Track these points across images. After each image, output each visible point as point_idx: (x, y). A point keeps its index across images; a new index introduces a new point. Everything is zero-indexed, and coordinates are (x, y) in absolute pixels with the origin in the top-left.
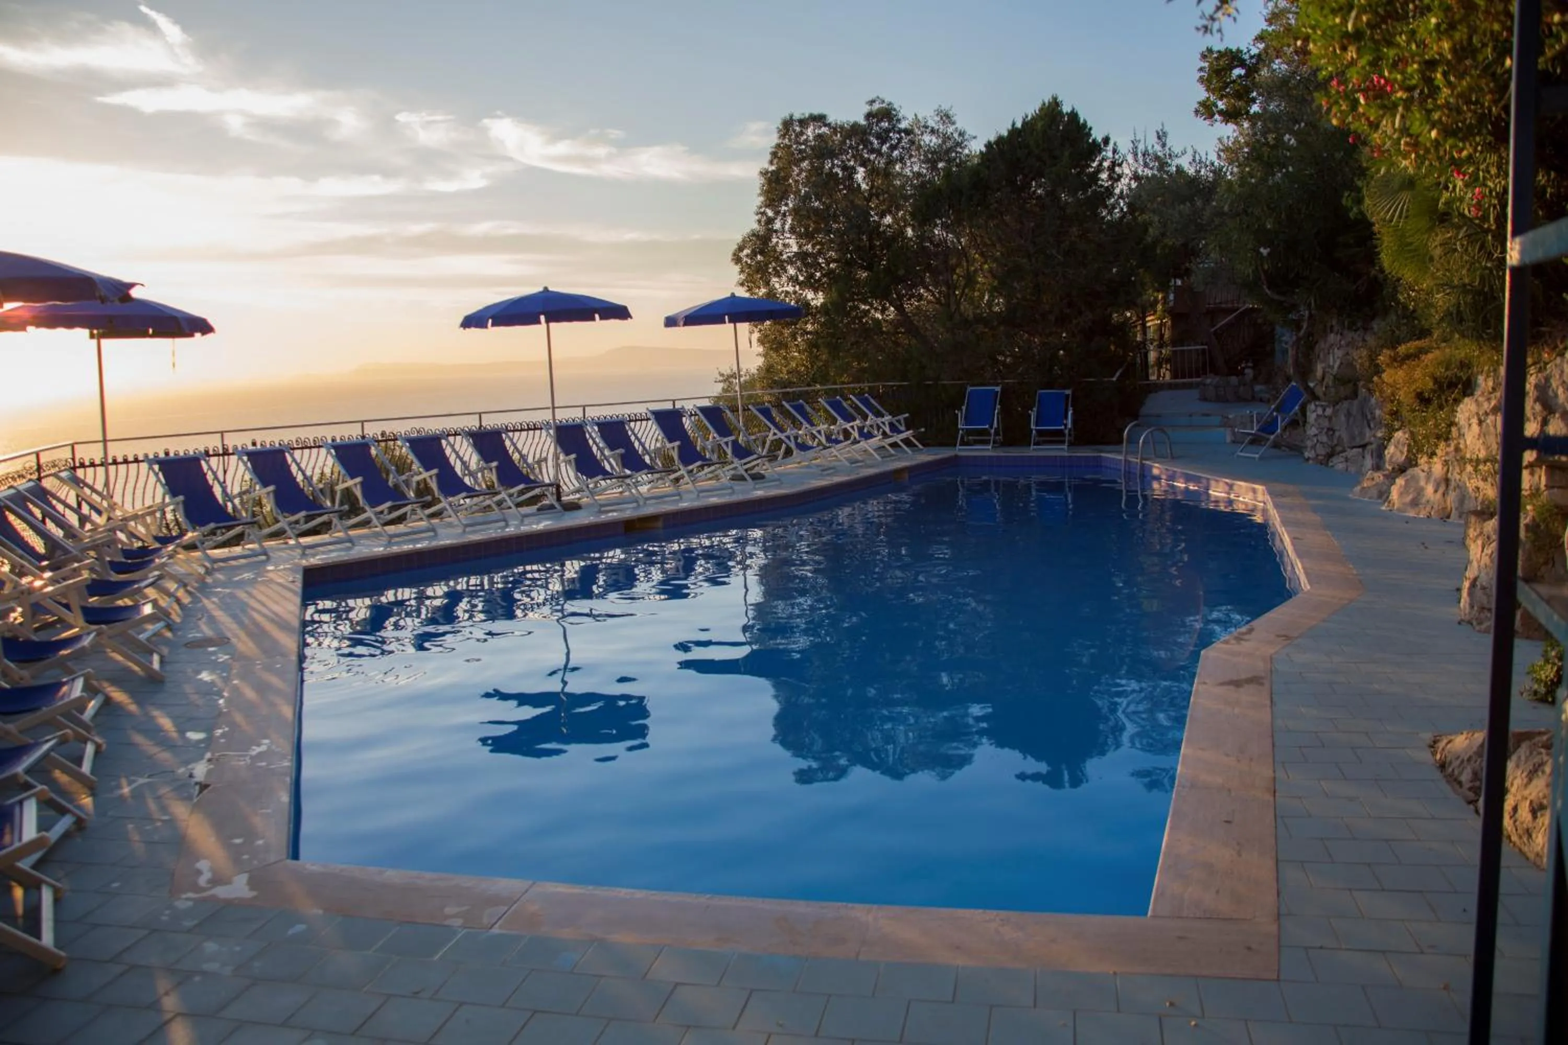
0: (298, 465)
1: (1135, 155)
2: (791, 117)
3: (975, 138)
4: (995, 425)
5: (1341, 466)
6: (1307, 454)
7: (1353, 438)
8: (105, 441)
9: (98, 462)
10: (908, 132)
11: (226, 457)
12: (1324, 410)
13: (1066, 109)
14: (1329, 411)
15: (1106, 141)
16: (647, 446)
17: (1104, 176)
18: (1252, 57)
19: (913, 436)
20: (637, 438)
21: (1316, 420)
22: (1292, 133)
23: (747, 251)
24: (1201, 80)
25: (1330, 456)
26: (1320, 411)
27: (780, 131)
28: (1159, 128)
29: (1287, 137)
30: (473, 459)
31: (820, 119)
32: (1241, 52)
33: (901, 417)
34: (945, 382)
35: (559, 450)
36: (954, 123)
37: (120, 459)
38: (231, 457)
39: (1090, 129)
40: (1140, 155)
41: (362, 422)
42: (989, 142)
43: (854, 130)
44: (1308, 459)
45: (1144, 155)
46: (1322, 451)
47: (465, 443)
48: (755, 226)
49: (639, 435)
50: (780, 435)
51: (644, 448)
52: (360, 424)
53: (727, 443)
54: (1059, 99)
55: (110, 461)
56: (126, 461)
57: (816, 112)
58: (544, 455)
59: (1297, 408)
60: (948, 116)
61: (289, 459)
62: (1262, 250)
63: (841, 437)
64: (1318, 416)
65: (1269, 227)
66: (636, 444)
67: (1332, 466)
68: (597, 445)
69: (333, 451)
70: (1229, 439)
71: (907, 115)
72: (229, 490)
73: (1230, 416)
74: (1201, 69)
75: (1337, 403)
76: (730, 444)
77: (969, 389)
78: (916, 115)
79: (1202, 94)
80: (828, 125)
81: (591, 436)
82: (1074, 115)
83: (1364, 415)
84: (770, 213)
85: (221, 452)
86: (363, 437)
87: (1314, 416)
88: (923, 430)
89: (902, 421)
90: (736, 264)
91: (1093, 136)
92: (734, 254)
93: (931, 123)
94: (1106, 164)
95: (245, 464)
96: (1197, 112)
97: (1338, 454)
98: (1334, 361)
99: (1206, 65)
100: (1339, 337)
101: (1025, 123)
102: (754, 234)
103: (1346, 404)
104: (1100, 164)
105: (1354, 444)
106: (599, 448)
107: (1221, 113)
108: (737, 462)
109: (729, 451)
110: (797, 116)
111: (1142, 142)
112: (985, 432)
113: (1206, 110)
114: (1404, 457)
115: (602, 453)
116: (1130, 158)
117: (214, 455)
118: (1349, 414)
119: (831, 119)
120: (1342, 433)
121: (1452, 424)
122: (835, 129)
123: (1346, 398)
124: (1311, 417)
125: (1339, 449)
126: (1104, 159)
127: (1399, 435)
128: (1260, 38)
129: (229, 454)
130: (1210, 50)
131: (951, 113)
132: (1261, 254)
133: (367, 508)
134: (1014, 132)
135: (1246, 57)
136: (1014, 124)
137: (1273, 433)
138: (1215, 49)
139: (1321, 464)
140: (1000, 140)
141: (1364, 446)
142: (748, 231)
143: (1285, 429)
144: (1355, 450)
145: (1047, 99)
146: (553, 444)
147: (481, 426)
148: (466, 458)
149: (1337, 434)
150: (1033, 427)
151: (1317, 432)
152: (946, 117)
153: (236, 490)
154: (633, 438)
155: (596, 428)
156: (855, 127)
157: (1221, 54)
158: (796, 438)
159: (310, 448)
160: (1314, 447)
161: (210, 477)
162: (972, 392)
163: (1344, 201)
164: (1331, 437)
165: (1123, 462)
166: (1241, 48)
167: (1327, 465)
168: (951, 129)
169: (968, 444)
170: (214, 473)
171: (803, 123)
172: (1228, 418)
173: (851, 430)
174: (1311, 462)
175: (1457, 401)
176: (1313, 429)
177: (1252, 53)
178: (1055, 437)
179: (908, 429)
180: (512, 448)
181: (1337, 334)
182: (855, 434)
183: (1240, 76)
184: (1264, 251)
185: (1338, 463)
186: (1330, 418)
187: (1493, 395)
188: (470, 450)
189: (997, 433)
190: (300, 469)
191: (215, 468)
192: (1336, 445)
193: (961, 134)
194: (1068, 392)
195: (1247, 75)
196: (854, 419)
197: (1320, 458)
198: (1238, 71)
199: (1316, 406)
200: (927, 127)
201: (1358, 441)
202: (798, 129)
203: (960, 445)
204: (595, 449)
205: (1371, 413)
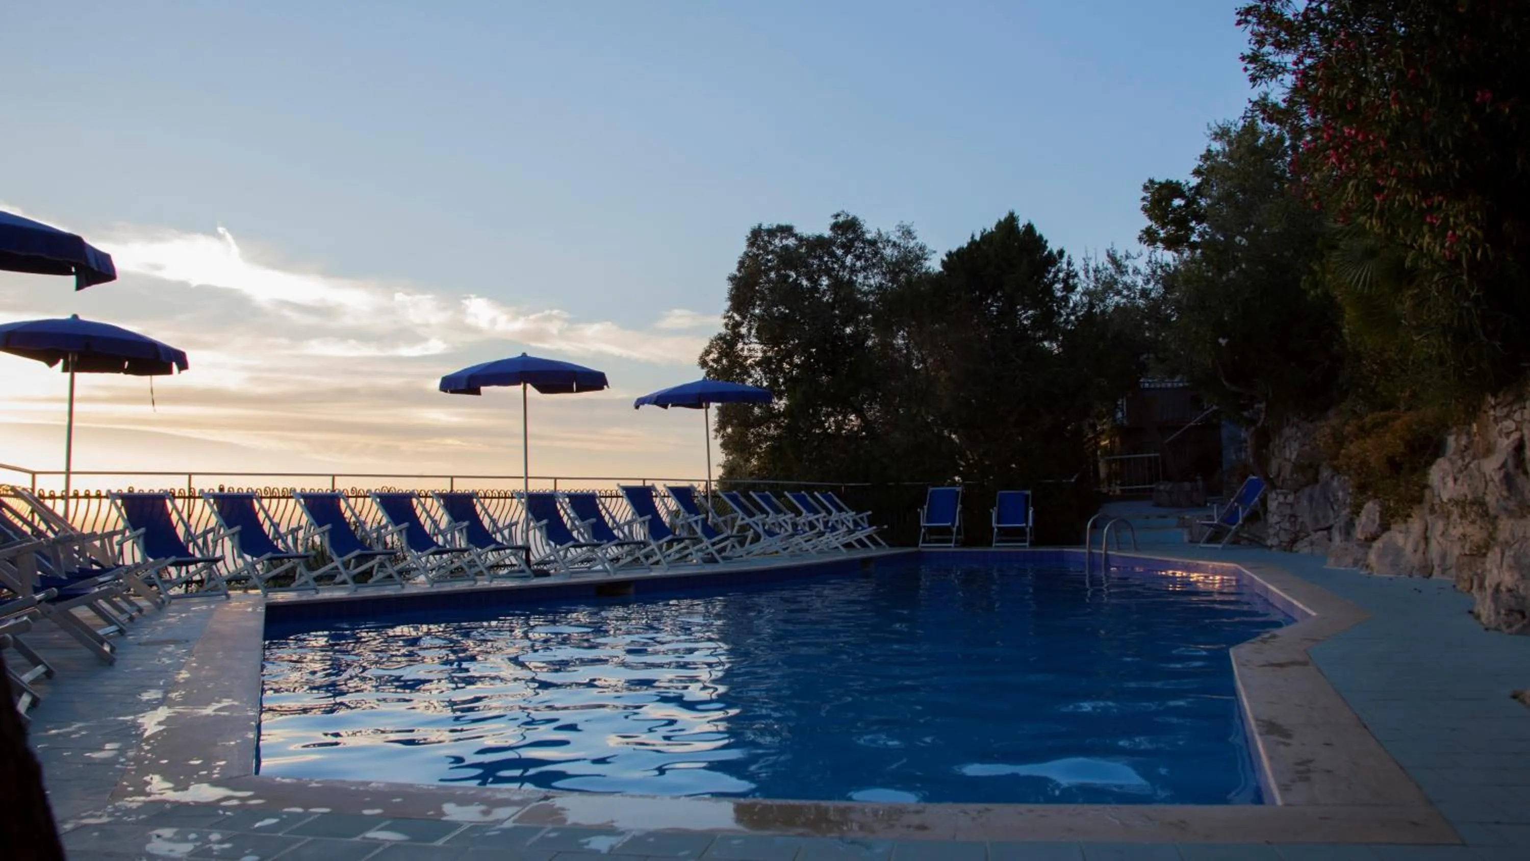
0: (266, 512)
1: (1087, 272)
2: (760, 226)
3: (935, 252)
4: (957, 524)
5: (1306, 550)
6: (1269, 543)
7: (1316, 520)
8: (68, 473)
9: (58, 494)
10: (873, 243)
11: (192, 500)
12: (1285, 498)
13: (1022, 223)
14: (1290, 498)
15: (1061, 253)
16: (617, 519)
17: (1059, 286)
18: (1190, 189)
19: (876, 533)
20: (607, 511)
21: (1277, 508)
22: (1243, 235)
23: (712, 356)
24: (1144, 209)
25: (1294, 542)
26: (1281, 498)
27: (749, 239)
28: (1109, 247)
29: (1238, 238)
30: (444, 520)
31: (787, 230)
32: (1180, 184)
33: (864, 515)
34: (906, 483)
35: (530, 516)
36: (915, 238)
37: (82, 494)
38: (197, 500)
39: (1046, 242)
40: (1091, 271)
41: (334, 476)
42: (950, 252)
43: (819, 243)
44: (1271, 547)
45: (1095, 271)
46: (1285, 537)
47: (436, 504)
48: (723, 330)
49: (610, 510)
50: (748, 520)
51: (614, 521)
52: (331, 478)
53: (696, 522)
54: (1016, 214)
55: (71, 494)
56: (87, 496)
57: (784, 223)
58: (515, 520)
59: (1256, 499)
60: (910, 233)
61: (257, 506)
62: (1221, 340)
63: (807, 529)
64: (1279, 503)
65: (1226, 319)
66: (607, 518)
67: (1297, 552)
68: (568, 515)
69: (302, 500)
70: (1186, 538)
71: (871, 228)
72: (193, 530)
73: (1187, 517)
74: (1144, 199)
75: (1298, 490)
76: (700, 523)
77: (931, 489)
78: (879, 230)
79: (1146, 222)
80: (795, 236)
81: (562, 507)
82: (1030, 228)
83: (1327, 499)
84: (737, 318)
85: (187, 494)
86: (334, 491)
87: (1275, 504)
88: (886, 527)
89: (865, 519)
90: (703, 368)
91: (1049, 249)
92: (701, 358)
93: (893, 238)
94: (1061, 275)
95: (211, 506)
96: (1140, 239)
97: (1302, 539)
98: (1291, 454)
99: (1148, 195)
100: (1295, 429)
101: (983, 237)
102: (721, 338)
103: (1307, 490)
104: (1056, 275)
105: (1319, 527)
106: (569, 517)
107: (1162, 241)
108: (706, 542)
109: (699, 530)
110: (765, 226)
111: (1093, 260)
112: (948, 531)
113: (1149, 237)
114: (1376, 526)
115: (573, 523)
116: (1082, 275)
117: (179, 497)
118: (1311, 499)
119: (797, 230)
120: (1306, 518)
121: (1426, 486)
122: (800, 239)
123: (1307, 485)
124: (1272, 505)
125: (1302, 534)
126: (1059, 271)
127: (1369, 505)
128: (1197, 173)
129: (195, 498)
130: (1152, 182)
131: (912, 229)
132: (1220, 344)
133: (335, 557)
134: (973, 243)
135: (1186, 188)
136: (973, 237)
137: (1234, 524)
138: (1157, 180)
139: (1285, 550)
140: (960, 251)
141: (1329, 529)
142: (716, 334)
143: (1246, 520)
144: (1320, 533)
145: (1003, 217)
146: (524, 512)
147: (452, 490)
148: (437, 518)
149: (1300, 520)
150: (994, 525)
151: (1279, 520)
152: (908, 233)
153: (200, 530)
154: (604, 512)
155: (567, 500)
156: (820, 240)
157: (1162, 186)
158: (764, 525)
159: (279, 498)
160: (1277, 535)
161: (174, 517)
162: (933, 492)
163: (1302, 285)
164: (1293, 524)
165: (1087, 556)
166: (1180, 181)
167: (1291, 551)
168: (912, 244)
169: (929, 542)
170: (180, 514)
171: (772, 233)
172: (1183, 518)
173: (816, 523)
174: (1274, 549)
175: (1429, 464)
176: (1275, 517)
177: (1191, 185)
178: (1016, 535)
179: (870, 525)
180: (483, 512)
181: (1293, 426)
182: (821, 527)
183: (1179, 207)
184: (1222, 341)
185: (1303, 548)
186: (1292, 505)
187: (1465, 454)
188: (441, 511)
189: (958, 533)
190: (267, 516)
191: (180, 508)
192: (1299, 532)
193: (922, 248)
194: (1029, 492)
195: (1187, 205)
196: (819, 513)
197: (1284, 544)
198: (1178, 202)
199: (1277, 494)
200: (889, 241)
201: (1323, 524)
202: (766, 238)
203: (923, 542)
204: (565, 519)
205: (1334, 496)
